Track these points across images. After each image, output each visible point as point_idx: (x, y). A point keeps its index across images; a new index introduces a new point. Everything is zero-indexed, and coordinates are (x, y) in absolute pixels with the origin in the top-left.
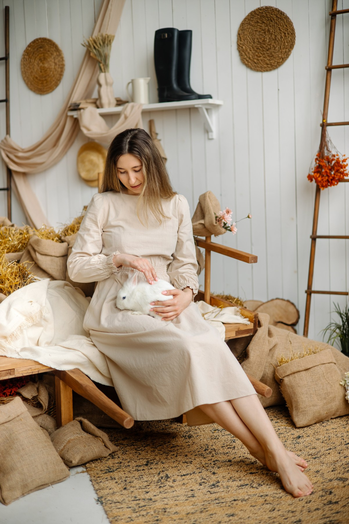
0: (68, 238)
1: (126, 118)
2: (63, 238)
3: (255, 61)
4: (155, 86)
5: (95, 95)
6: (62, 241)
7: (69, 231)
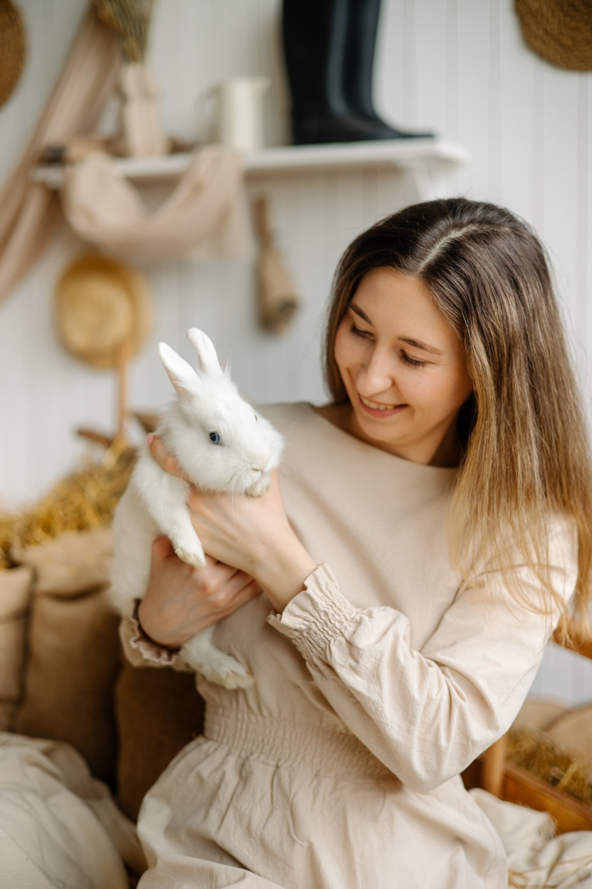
0: (34, 555)
1: (198, 189)
2: (17, 553)
3: (568, 42)
4: (281, 102)
5: (107, 126)
6: (13, 565)
7: (39, 533)
